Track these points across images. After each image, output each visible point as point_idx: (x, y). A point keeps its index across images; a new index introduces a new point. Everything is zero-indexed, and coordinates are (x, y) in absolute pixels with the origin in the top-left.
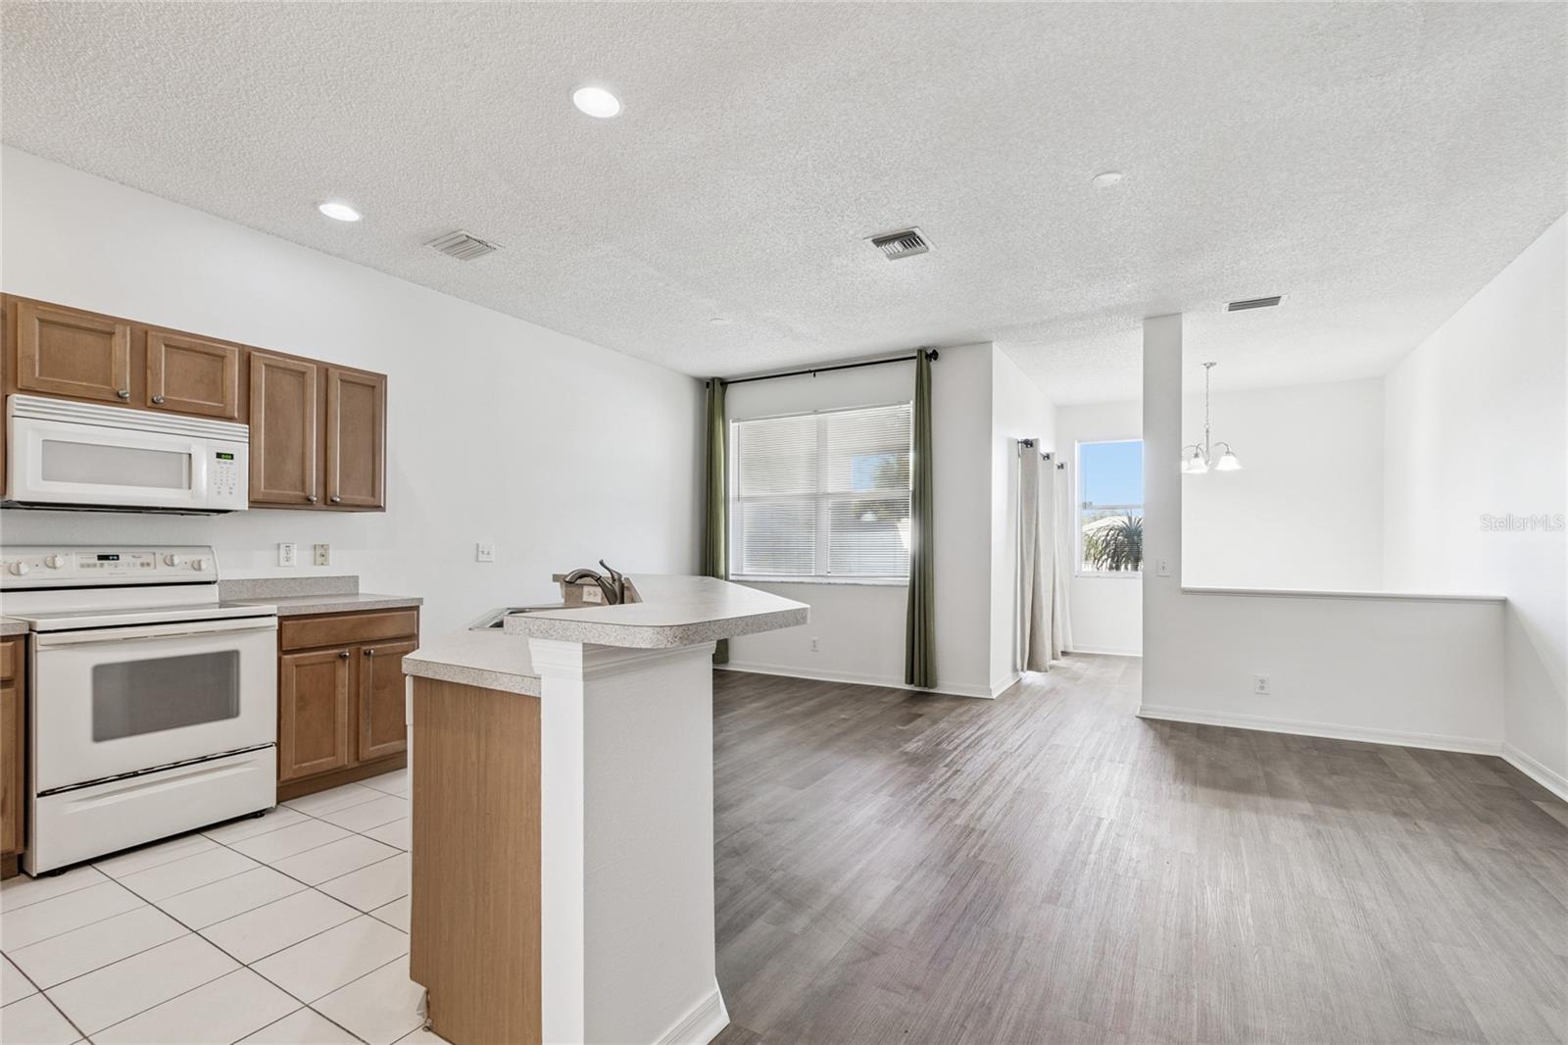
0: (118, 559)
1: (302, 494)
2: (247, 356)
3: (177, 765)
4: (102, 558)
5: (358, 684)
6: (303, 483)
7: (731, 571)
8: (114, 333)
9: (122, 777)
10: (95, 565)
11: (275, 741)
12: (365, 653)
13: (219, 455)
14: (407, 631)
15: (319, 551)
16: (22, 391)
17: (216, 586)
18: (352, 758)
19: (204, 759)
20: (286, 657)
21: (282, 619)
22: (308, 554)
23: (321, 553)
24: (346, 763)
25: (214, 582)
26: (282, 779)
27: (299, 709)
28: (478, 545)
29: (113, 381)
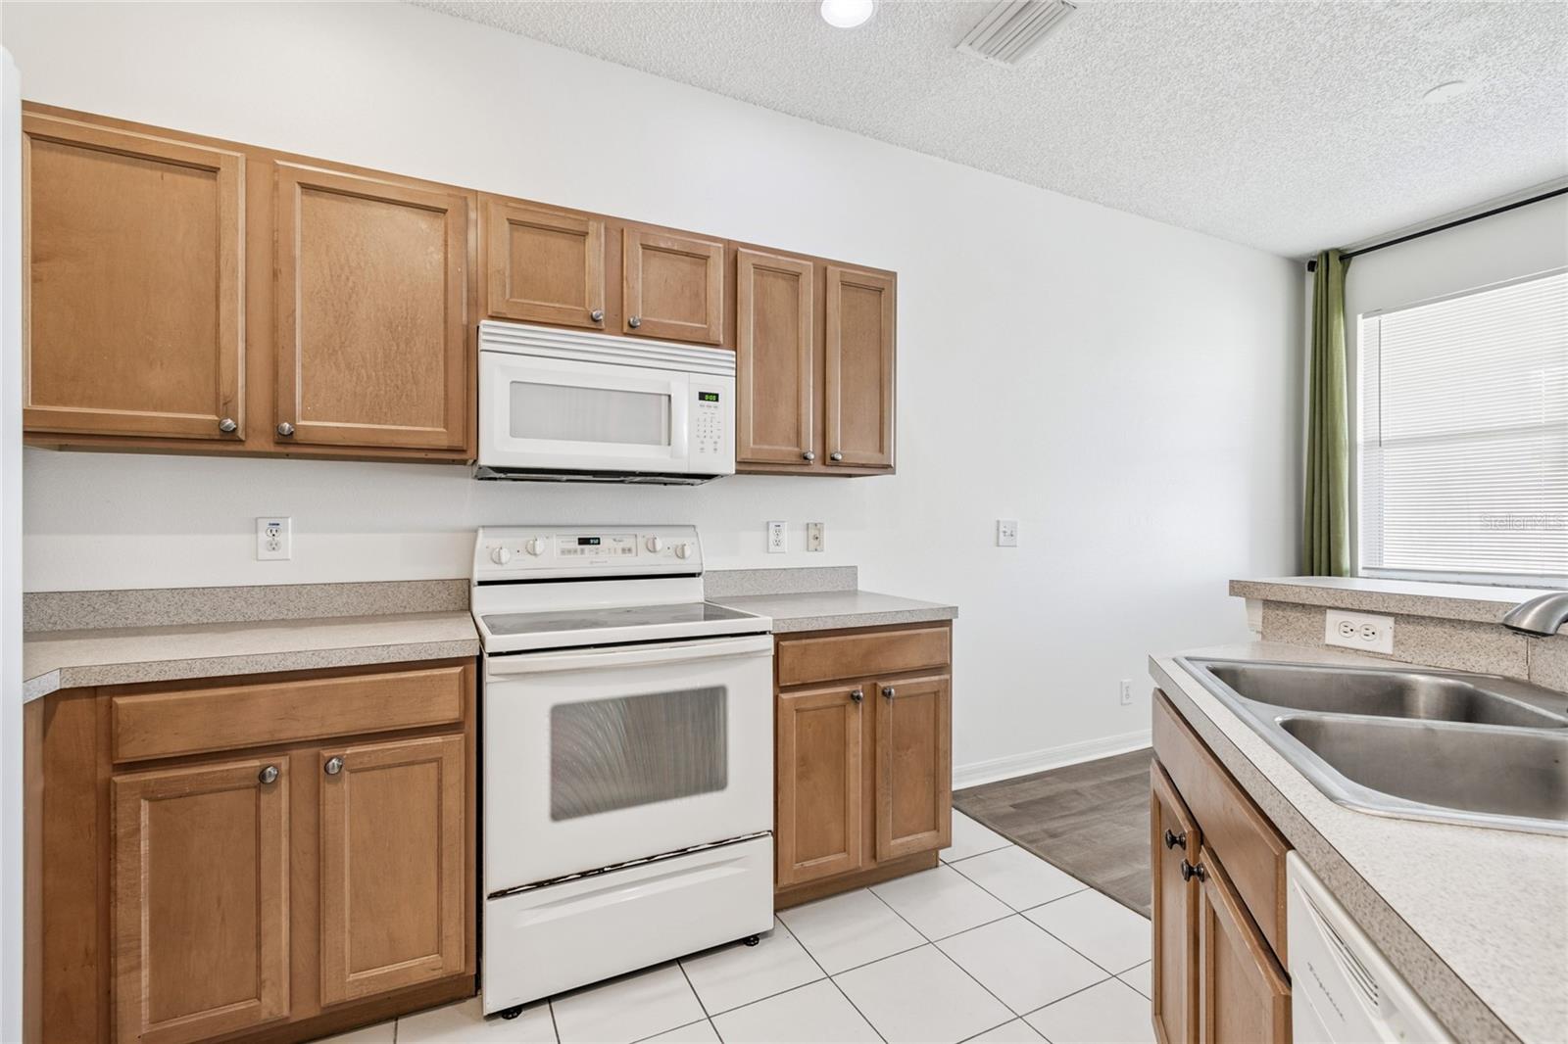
0: (599, 543)
1: (796, 449)
2: (733, 253)
3: (650, 860)
4: (584, 541)
5: (874, 741)
6: (798, 433)
7: (1361, 564)
8: (587, 233)
9: (584, 875)
10: (576, 551)
11: (772, 829)
12: (884, 693)
13: (702, 396)
14: (937, 660)
15: (813, 532)
16: (492, 318)
17: (700, 580)
18: (868, 853)
19: (684, 852)
20: (784, 696)
21: (780, 637)
22: (800, 535)
23: (814, 535)
24: (860, 864)
25: (699, 574)
26: (780, 884)
27: (801, 777)
28: (998, 522)
29: (587, 302)
